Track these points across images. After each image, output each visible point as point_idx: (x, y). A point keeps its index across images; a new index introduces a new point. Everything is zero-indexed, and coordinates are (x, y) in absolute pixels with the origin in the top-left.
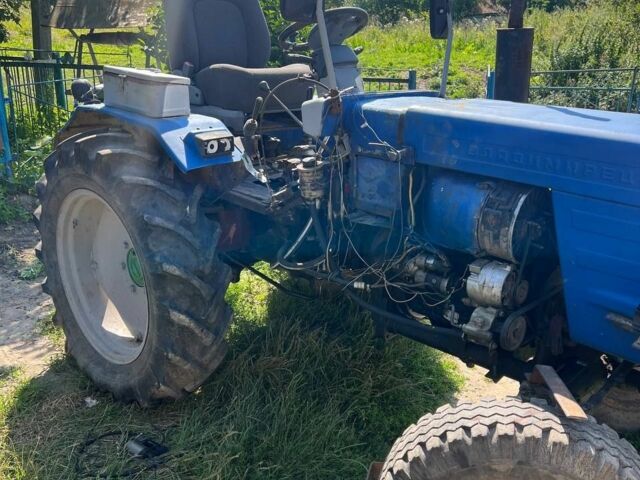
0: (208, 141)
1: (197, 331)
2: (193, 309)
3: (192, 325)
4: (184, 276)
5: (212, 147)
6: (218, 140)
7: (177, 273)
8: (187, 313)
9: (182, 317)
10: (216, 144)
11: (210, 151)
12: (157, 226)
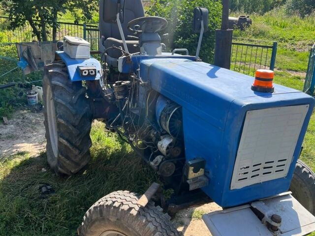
0: (83, 70)
1: (71, 148)
2: (70, 138)
3: (68, 145)
4: (66, 124)
5: (85, 73)
6: (88, 70)
7: (63, 122)
8: (67, 140)
9: (64, 141)
10: (87, 72)
11: (84, 74)
12: (59, 103)
